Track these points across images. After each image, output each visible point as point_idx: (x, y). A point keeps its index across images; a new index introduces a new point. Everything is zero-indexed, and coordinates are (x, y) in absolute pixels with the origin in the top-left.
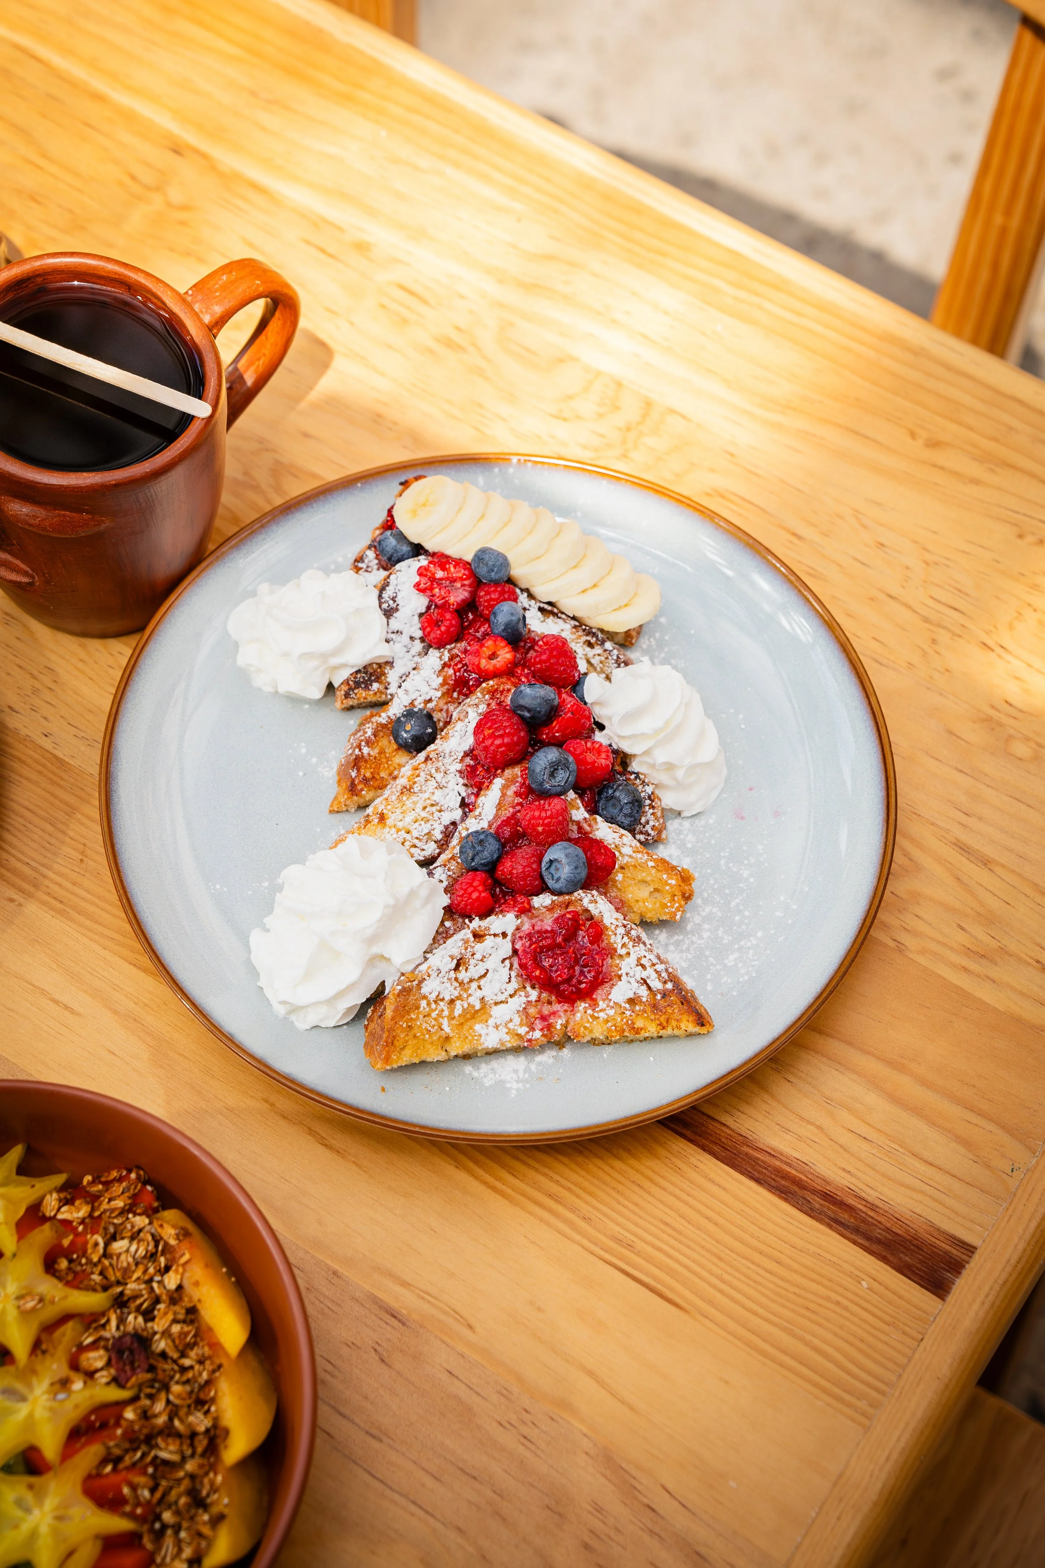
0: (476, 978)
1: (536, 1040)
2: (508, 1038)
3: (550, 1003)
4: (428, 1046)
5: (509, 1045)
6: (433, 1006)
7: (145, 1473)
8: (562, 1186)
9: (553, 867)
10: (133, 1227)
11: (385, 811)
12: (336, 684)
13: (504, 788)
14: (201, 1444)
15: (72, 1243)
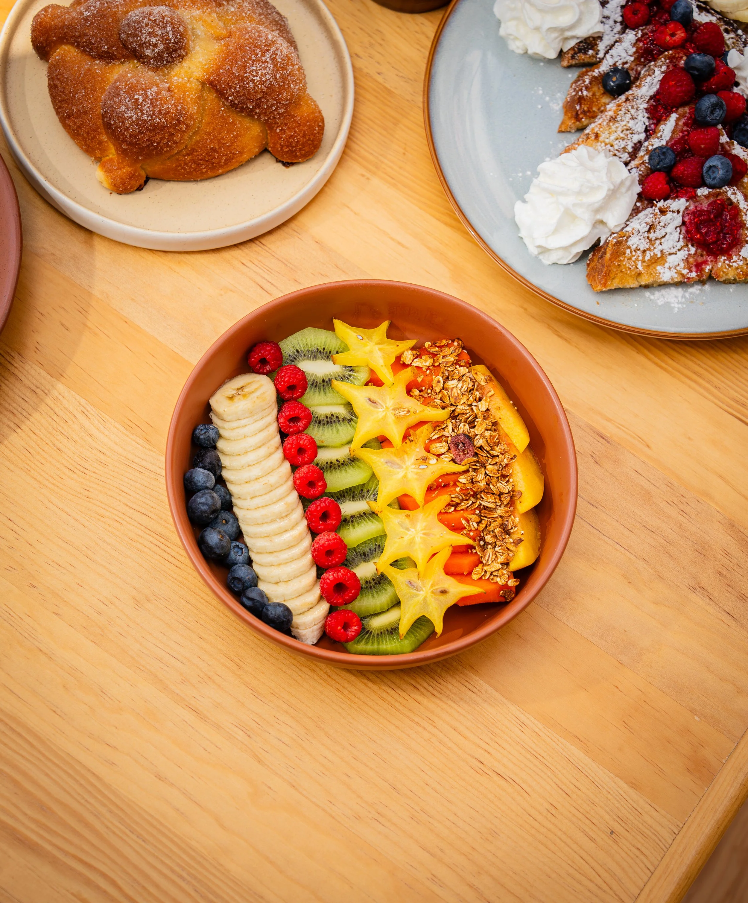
0: (660, 237)
1: (692, 278)
2: (676, 276)
3: (702, 255)
4: (628, 278)
5: (676, 280)
6: (634, 253)
7: (474, 514)
8: (702, 367)
9: (711, 171)
10: (459, 373)
11: (598, 132)
12: (565, 50)
13: (678, 120)
14: (506, 499)
15: (423, 380)
